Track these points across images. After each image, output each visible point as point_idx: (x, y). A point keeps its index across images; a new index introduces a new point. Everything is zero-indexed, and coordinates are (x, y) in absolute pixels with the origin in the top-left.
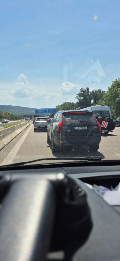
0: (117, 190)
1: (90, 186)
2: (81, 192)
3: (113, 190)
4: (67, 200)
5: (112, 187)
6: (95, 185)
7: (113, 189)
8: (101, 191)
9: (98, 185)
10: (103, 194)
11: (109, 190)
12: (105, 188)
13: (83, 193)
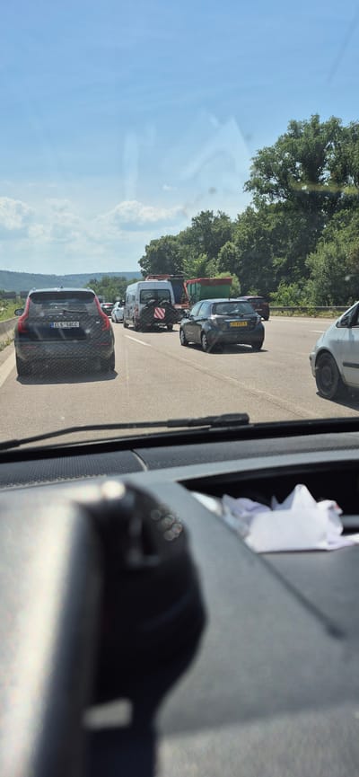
0: (289, 507)
1: (210, 503)
2: (170, 528)
3: (279, 509)
4: (135, 557)
5: (274, 500)
6: (226, 498)
7: (279, 506)
8: (245, 514)
9: (236, 495)
10: (249, 521)
11: (268, 509)
12: (255, 504)
13: (176, 531)
